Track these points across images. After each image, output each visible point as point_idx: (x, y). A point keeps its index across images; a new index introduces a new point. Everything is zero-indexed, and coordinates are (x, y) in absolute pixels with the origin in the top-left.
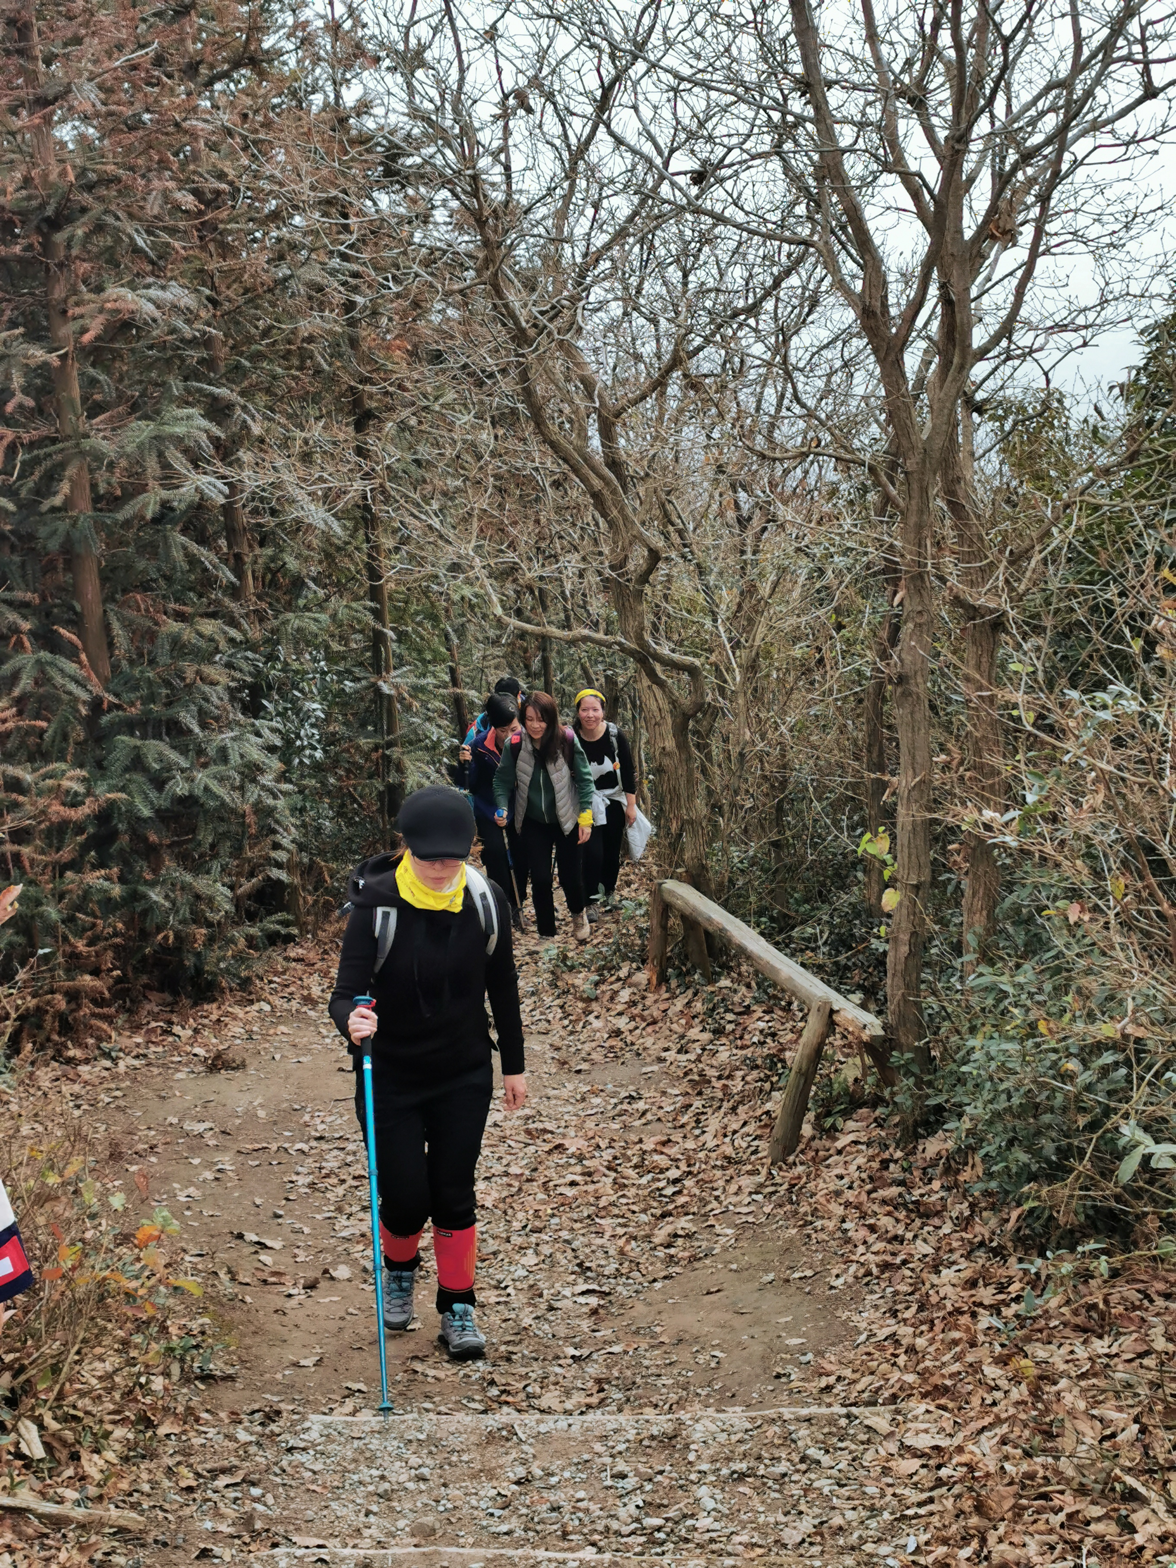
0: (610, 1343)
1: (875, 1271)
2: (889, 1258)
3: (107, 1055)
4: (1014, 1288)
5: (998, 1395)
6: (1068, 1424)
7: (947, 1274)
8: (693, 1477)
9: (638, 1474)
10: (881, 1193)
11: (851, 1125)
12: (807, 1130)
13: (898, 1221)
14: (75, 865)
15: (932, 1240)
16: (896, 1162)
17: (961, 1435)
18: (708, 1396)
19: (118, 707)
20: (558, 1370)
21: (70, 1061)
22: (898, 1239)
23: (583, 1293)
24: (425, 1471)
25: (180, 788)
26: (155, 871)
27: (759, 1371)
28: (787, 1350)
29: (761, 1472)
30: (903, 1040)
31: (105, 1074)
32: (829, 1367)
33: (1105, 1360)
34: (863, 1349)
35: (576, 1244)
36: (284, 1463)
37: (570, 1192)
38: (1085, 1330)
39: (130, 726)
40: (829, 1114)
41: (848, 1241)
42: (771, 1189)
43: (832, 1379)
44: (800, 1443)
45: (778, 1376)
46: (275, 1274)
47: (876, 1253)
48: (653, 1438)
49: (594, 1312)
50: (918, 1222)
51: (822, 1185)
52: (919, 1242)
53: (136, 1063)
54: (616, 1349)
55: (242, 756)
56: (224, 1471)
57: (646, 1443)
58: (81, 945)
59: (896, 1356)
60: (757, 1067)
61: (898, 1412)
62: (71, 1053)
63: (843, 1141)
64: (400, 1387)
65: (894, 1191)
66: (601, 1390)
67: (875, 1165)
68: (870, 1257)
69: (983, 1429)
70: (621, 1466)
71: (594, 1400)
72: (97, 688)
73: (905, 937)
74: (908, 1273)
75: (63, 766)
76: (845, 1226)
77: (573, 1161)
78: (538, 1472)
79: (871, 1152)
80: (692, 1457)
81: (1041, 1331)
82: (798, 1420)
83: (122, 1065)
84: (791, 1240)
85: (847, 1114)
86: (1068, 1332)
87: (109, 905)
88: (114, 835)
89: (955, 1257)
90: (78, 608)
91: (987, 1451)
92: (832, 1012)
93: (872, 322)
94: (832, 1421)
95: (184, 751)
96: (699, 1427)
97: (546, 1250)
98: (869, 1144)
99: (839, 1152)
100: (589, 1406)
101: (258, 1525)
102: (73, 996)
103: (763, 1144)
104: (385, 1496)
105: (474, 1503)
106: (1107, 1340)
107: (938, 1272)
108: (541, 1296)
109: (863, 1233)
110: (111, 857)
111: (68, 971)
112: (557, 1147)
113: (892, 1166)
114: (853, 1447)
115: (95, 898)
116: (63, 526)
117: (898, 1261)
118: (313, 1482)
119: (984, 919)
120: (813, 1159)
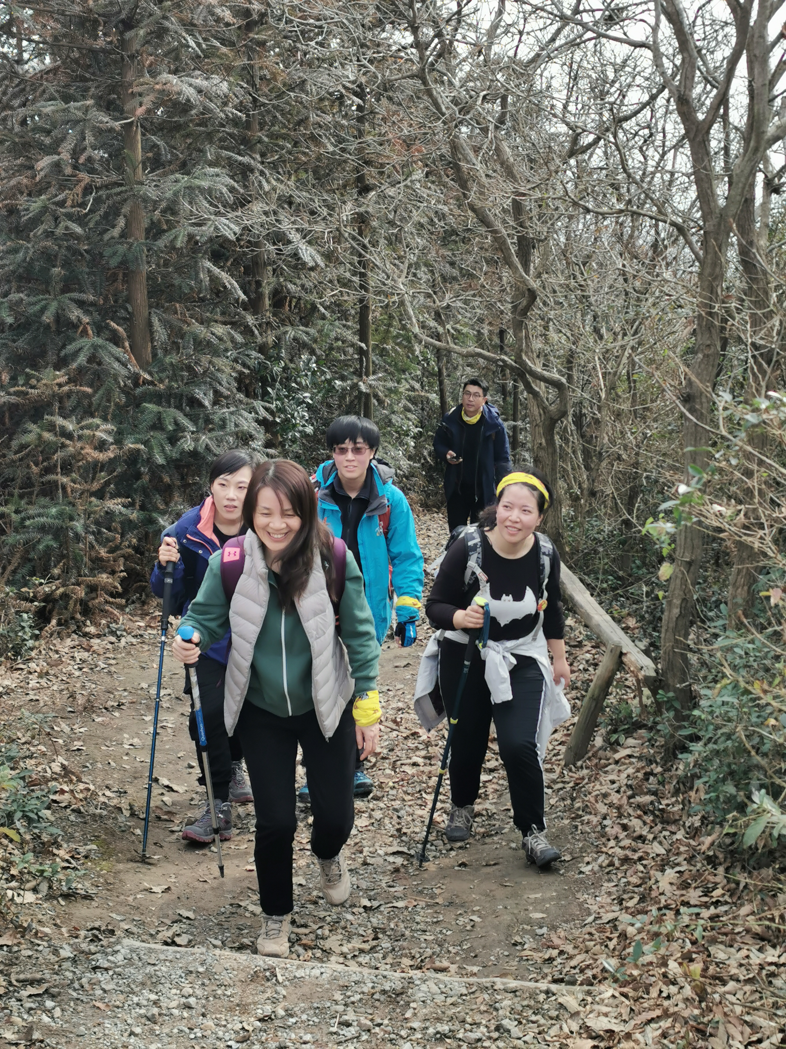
0: (397, 899)
1: (617, 863)
2: (629, 853)
3: (113, 633)
4: (717, 893)
5: (673, 989)
6: (721, 1027)
7: (670, 873)
8: (403, 1033)
9: (360, 1025)
10: (638, 799)
11: (631, 742)
12: (599, 741)
13: (645, 823)
14: (100, 494)
15: (666, 844)
16: (655, 775)
17: (632, 1023)
18: (457, 954)
19: (151, 383)
20: (349, 917)
21: (86, 635)
22: (641, 838)
23: (394, 853)
24: (192, 1001)
25: (188, 444)
26: (167, 504)
27: (503, 938)
28: (530, 922)
29: (460, 1035)
30: (670, 682)
31: (110, 646)
32: (557, 941)
33: (773, 968)
34: (587, 929)
35: (402, 813)
36: (84, 981)
37: (410, 770)
38: (762, 939)
39: (158, 398)
40: (615, 731)
41: (603, 834)
42: (560, 785)
43: (555, 953)
44: (501, 1012)
45: (515, 945)
46: (168, 813)
47: (623, 848)
48: (384, 992)
49: (397, 870)
50: (659, 827)
51: (598, 787)
52: (655, 844)
53: (134, 641)
54: (400, 904)
55: (236, 425)
56: (32, 982)
57: (377, 996)
58: (103, 552)
59: (610, 939)
60: (577, 688)
61: (589, 993)
62: (87, 630)
63: (623, 753)
64: (222, 918)
65: (648, 798)
66: (376, 938)
67: (640, 775)
68: (618, 850)
69: (649, 1021)
70: (350, 1016)
71: (366, 947)
72: (134, 367)
73: (677, 602)
74: (641, 868)
75: (97, 421)
76: (605, 822)
77: (421, 747)
78: (281, 1012)
79: (640, 764)
80: (408, 1014)
81: (726, 934)
82: (506, 991)
83: (123, 640)
84: (562, 829)
85: (629, 733)
86: (748, 939)
87: (128, 525)
88: (138, 476)
89: (680, 859)
90: (130, 309)
91: (650, 1042)
92: (621, 654)
93: (685, 109)
94: (533, 995)
95: (194, 419)
96: (424, 987)
97: (378, 814)
98: (640, 758)
99: (617, 762)
100: (362, 951)
101: (36, 1035)
102: (93, 589)
103: (563, 749)
104: (152, 1019)
105: (220, 1034)
106: (778, 950)
107: (663, 871)
108: (361, 852)
109: (617, 829)
110: (136, 491)
111: (92, 570)
112: (413, 734)
113: (651, 778)
114: (542, 1021)
115: (118, 520)
116: (122, 249)
117: (636, 857)
118: (102, 999)
119: (745, 594)
120: (596, 765)
